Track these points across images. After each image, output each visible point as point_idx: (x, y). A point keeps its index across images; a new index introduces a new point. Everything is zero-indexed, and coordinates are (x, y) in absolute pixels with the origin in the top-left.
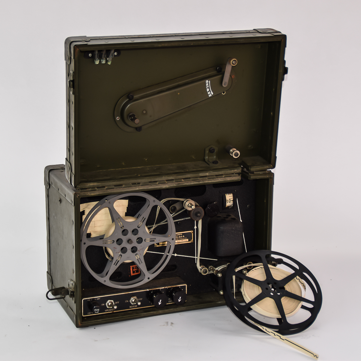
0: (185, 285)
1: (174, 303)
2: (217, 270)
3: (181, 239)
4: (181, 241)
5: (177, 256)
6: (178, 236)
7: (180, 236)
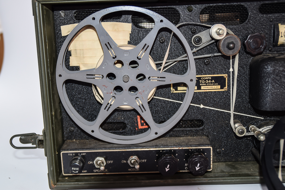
0: (209, 147)
1: (189, 171)
2: (260, 132)
3: (210, 85)
4: (209, 87)
5: (204, 108)
6: (205, 80)
7: (207, 80)
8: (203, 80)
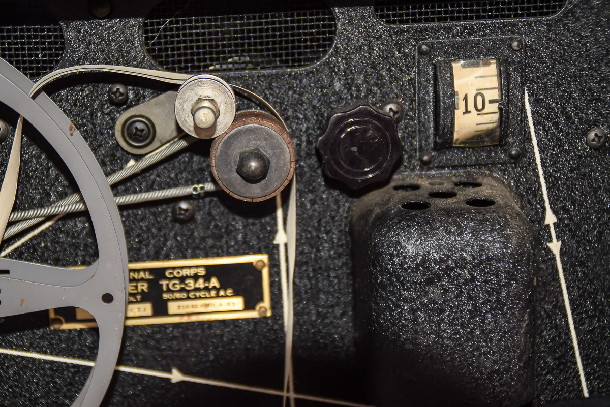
3: (200, 298)
5: (183, 382)
6: (182, 279)
7: (190, 277)
8: (175, 278)
